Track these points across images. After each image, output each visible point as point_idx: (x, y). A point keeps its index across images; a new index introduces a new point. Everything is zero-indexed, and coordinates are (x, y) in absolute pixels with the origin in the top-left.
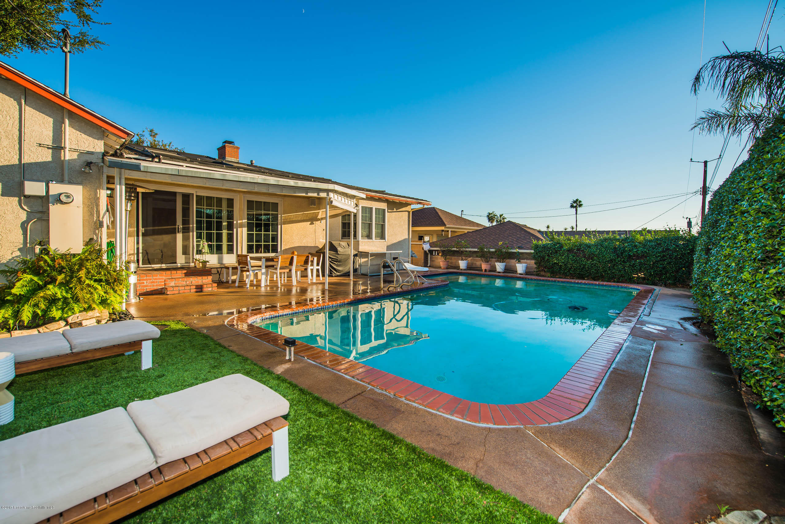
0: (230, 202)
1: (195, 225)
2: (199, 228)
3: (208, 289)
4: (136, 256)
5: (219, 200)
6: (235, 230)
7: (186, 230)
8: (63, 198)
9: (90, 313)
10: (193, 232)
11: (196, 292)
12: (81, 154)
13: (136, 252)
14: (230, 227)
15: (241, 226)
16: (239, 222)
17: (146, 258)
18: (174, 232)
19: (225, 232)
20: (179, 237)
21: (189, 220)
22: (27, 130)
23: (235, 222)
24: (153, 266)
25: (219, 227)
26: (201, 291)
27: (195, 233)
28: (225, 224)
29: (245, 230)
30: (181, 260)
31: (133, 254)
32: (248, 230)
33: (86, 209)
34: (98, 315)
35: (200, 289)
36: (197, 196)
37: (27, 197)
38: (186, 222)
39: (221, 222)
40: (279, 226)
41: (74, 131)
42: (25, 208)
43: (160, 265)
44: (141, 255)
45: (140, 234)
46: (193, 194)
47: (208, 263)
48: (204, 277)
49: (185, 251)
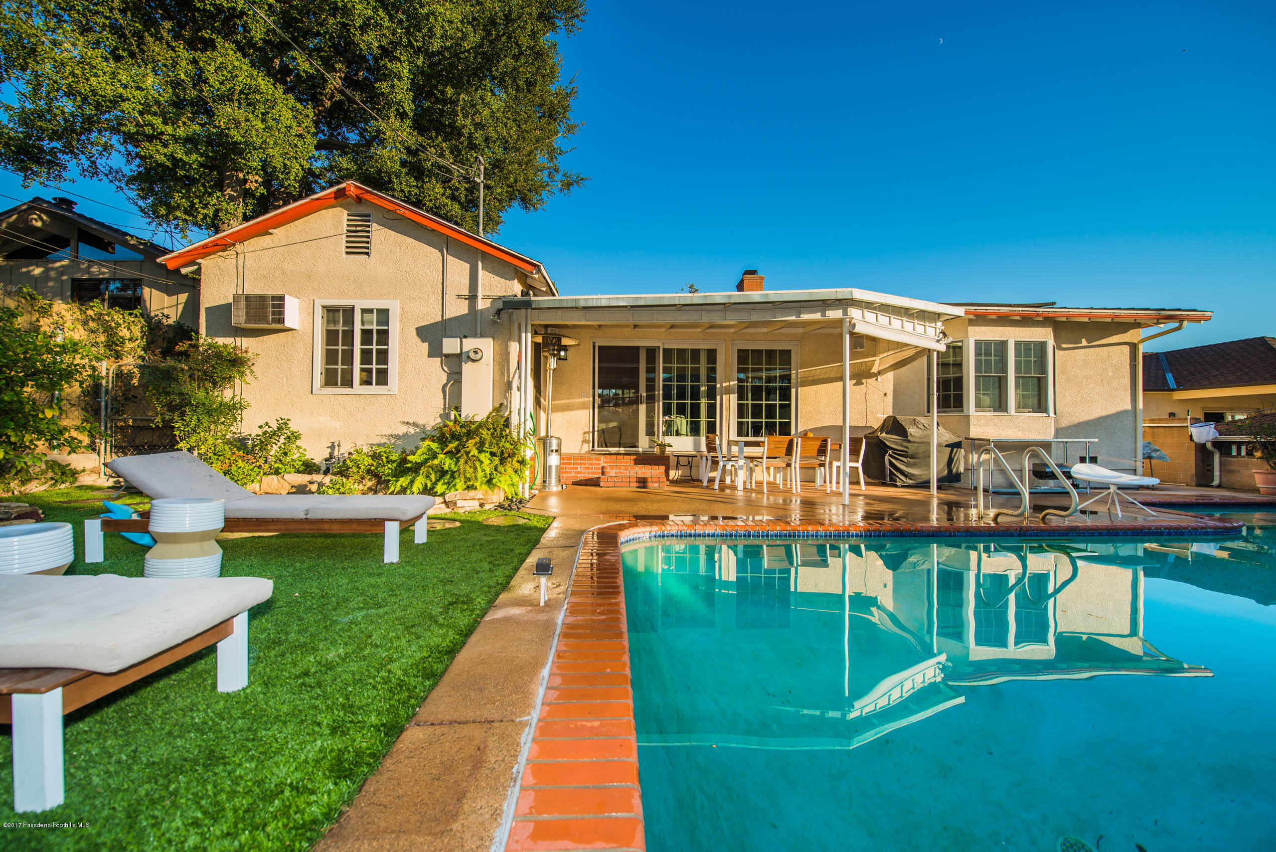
0: (712, 355)
1: (661, 392)
2: (667, 396)
3: (653, 485)
4: (591, 435)
5: (696, 353)
6: (718, 398)
7: (651, 399)
8: (472, 355)
9: (472, 493)
10: (659, 402)
11: (638, 487)
12: (495, 300)
13: (591, 429)
14: (712, 394)
15: (728, 391)
16: (724, 385)
17: (602, 439)
18: (636, 401)
19: (703, 402)
20: (643, 408)
21: (654, 386)
22: (448, 282)
23: (718, 386)
24: (610, 449)
25: (696, 395)
26: (645, 487)
27: (661, 403)
28: (703, 388)
29: (734, 398)
30: (643, 443)
31: (588, 433)
32: (740, 398)
33: (497, 367)
34: (481, 497)
35: (643, 482)
36: (664, 350)
37: (447, 356)
38: (651, 388)
39: (698, 387)
40: (793, 391)
41: (488, 274)
42: (446, 369)
43: (617, 449)
44: (596, 434)
45: (596, 406)
46: (659, 347)
47: (668, 448)
48: (653, 467)
49: (650, 432)
